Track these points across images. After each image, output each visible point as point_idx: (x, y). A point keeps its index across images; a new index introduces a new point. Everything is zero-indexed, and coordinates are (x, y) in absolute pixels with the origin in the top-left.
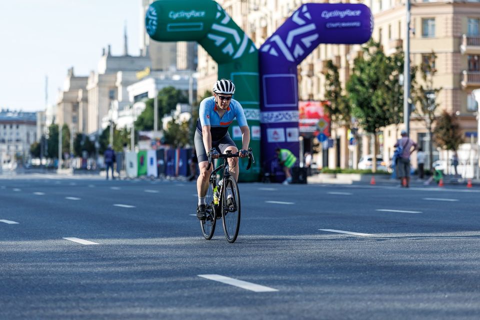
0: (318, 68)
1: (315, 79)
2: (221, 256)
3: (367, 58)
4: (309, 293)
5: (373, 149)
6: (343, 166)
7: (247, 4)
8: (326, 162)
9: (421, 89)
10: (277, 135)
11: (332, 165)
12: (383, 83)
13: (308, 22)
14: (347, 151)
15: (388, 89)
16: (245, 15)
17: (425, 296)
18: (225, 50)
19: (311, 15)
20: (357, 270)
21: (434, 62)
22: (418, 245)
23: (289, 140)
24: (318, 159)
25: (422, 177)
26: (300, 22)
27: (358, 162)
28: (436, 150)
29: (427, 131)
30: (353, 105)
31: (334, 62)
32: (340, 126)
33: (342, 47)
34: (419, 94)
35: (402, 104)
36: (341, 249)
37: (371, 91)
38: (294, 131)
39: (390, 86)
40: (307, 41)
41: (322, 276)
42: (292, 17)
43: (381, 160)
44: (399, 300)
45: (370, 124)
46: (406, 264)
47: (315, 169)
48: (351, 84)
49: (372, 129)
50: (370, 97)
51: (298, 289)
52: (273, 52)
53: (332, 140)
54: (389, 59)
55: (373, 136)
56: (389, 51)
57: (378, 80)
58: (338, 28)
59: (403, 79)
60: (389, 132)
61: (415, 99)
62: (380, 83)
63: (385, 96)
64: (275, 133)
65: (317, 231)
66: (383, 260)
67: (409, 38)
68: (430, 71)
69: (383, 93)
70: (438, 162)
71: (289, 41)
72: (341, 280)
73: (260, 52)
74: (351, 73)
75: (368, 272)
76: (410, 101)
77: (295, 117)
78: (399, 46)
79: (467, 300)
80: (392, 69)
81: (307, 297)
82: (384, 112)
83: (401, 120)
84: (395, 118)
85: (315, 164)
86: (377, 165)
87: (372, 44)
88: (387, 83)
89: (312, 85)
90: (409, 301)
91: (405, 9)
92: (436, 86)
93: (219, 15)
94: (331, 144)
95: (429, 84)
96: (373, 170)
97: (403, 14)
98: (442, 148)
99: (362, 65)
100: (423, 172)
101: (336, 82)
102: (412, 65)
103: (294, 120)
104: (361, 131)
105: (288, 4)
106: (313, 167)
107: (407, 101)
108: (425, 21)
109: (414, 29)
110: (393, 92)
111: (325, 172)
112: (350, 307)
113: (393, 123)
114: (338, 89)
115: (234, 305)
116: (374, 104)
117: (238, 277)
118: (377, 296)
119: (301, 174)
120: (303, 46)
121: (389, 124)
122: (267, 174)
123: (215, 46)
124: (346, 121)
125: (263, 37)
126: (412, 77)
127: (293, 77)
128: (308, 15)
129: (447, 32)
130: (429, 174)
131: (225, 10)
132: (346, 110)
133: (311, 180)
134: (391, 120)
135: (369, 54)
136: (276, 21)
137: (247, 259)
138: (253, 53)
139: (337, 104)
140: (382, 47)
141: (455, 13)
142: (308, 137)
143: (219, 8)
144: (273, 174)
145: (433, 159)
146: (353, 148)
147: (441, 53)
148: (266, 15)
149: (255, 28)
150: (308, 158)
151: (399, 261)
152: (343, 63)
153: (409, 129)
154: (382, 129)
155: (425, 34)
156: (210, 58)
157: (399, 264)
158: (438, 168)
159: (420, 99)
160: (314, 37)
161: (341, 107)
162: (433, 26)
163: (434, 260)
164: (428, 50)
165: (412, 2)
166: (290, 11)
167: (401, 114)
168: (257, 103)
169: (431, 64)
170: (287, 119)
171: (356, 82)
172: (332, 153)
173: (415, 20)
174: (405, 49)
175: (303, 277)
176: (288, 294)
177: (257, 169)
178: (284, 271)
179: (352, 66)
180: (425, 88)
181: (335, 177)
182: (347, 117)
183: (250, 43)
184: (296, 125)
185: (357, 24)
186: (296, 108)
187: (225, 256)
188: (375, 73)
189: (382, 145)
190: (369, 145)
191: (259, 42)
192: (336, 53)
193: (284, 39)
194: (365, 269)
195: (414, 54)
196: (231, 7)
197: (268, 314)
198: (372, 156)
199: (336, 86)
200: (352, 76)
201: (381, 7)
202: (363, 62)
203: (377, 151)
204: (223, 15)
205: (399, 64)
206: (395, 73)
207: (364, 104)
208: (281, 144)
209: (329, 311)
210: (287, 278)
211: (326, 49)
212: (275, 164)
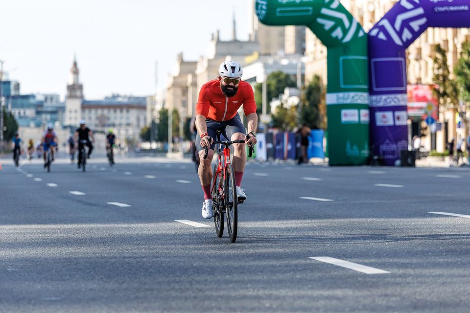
0: (426, 51)
1: (422, 63)
4: (420, 276)
8: (434, 145)
10: (385, 119)
11: (440, 148)
13: (416, 6)
14: (455, 134)
18: (334, 34)
20: (468, 252)
23: (398, 123)
24: (426, 142)
26: (409, 6)
30: (461, 89)
31: (442, 47)
32: (448, 109)
33: (450, 31)
38: (402, 114)
40: (415, 25)
41: (433, 259)
47: (423, 153)
48: (458, 67)
51: (410, 271)
52: (382, 36)
53: (440, 124)
58: (446, 12)
64: (384, 116)
65: (427, 214)
71: (398, 25)
72: (452, 263)
73: (368, 36)
74: (459, 57)
77: (403, 100)
81: (419, 279)
85: (423, 147)
89: (420, 69)
94: (439, 127)
101: (444, 65)
103: (402, 103)
106: (422, 150)
111: (433, 155)
112: (462, 289)
114: (446, 72)
115: (346, 287)
117: (349, 259)
119: (410, 158)
120: (411, 30)
122: (376, 157)
123: (324, 30)
124: (454, 104)
125: (371, 22)
127: (401, 61)
132: (454, 94)
133: (419, 163)
136: (384, 6)
138: (362, 37)
139: (445, 87)
142: (415, 120)
144: (381, 157)
146: (461, 132)
149: (363, 13)
150: (417, 142)
152: (451, 47)
156: (319, 42)
160: (423, 21)
161: (449, 90)
168: (365, 87)
170: (395, 102)
171: (464, 65)
172: (440, 136)
175: (415, 260)
176: (400, 276)
177: (365, 152)
178: (395, 254)
179: (460, 50)
181: (444, 160)
182: (455, 101)
183: (359, 27)
184: (404, 108)
186: (405, 92)
191: (367, 26)
192: (444, 37)
193: (392, 23)
197: (380, 296)
199: (444, 70)
200: (460, 60)
208: (390, 127)
209: (441, 293)
210: (398, 260)
211: (434, 32)
212: (383, 147)
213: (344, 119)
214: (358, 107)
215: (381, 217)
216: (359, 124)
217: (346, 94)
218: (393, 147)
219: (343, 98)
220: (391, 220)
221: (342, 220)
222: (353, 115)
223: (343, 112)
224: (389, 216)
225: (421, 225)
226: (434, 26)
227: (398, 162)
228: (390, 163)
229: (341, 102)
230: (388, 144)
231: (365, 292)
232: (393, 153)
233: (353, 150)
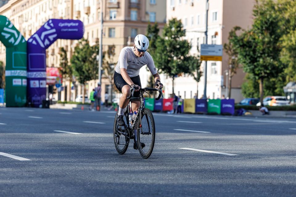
0: (57, 51)
1: (55, 57)
2: (4, 143)
3: (81, 47)
4: (47, 162)
5: (83, 92)
6: (68, 100)
7: (22, 18)
8: (59, 98)
9: (107, 63)
10: (35, 84)
11: (63, 100)
12: (89, 60)
13: (52, 28)
14: (70, 93)
15: (91, 62)
16: (20, 24)
17: (105, 164)
18: (10, 41)
19: (54, 24)
20: (71, 151)
21: (114, 50)
22: (102, 139)
23: (41, 86)
24: (56, 96)
25: (107, 106)
26: (48, 28)
27: (76, 98)
28: (114, 93)
29: (110, 84)
30: (74, 70)
31: (65, 48)
32: (67, 80)
33: (69, 41)
34: (107, 65)
35: (98, 70)
36: (64, 140)
37: (82, 63)
38: (44, 82)
39: (92, 61)
40: (51, 38)
41: (54, 154)
42: (44, 25)
43: (87, 97)
44: (91, 166)
45: (82, 80)
46: (96, 148)
47: (54, 102)
48: (73, 59)
49: (83, 82)
50: (82, 66)
51: (42, 159)
52: (34, 42)
53: (63, 87)
54: (92, 47)
55: (83, 85)
56: (92, 44)
57: (86, 58)
58: (66, 32)
59: (99, 57)
60: (91, 84)
61: (104, 68)
62: (87, 59)
63: (90, 66)
64: (34, 83)
65: (53, 131)
66: (85, 146)
67: (102, 38)
68: (112, 54)
69: (88, 65)
70: (115, 99)
71: (42, 37)
72: (63, 156)
73: (27, 43)
74: (73, 54)
75: (77, 152)
76: (102, 69)
77: (44, 75)
78: (97, 41)
79: (125, 166)
80: (93, 52)
81: (46, 163)
82: (89, 74)
83: (97, 78)
84: (94, 77)
85: (54, 99)
86: (85, 100)
87: (84, 40)
88: (91, 59)
89: (54, 59)
90: (96, 166)
91: (100, 23)
92: (115, 61)
93: (7, 23)
94: (62, 89)
95: (111, 60)
96: (83, 102)
97: (99, 26)
98: (117, 93)
99: (78, 50)
100: (108, 104)
101: (65, 58)
102: (103, 51)
103: (44, 76)
104: (77, 83)
105: (42, 19)
106: (53, 100)
107: (100, 68)
108: (110, 29)
109: (105, 33)
110: (94, 64)
111: (59, 103)
112: (67, 168)
113: (93, 79)
114: (66, 62)
115: (9, 167)
116: (84, 70)
117: (12, 153)
118: (81, 164)
119: (47, 104)
120: (49, 40)
121: (91, 79)
122: (30, 103)
123: (5, 39)
124: (70, 78)
125: (29, 35)
126: (103, 57)
127: (43, 56)
128: (52, 25)
129: (121, 35)
130: (110, 105)
131: (10, 21)
132: (70, 72)
133: (51, 107)
134: (92, 78)
135: (82, 45)
136: (36, 28)
137: (17, 145)
138: (24, 43)
139: (66, 69)
140: (89, 42)
141: (125, 26)
142: (50, 85)
143: (7, 20)
144: (33, 103)
145: (112, 97)
146: (73, 91)
147: (118, 45)
148: (31, 24)
149: (26, 31)
150: (51, 96)
151: (92, 146)
152: (69, 49)
153: (101, 82)
154: (88, 82)
155: (110, 36)
156: (3, 45)
157: (93, 148)
158: (115, 102)
159: (106, 68)
160: (55, 36)
161: (68, 70)
162: (114, 32)
163: (110, 147)
164: (111, 44)
165: (104, 19)
166: (43, 22)
167: (97, 75)
168: (25, 68)
169: (112, 51)
170: (40, 76)
171: (75, 58)
172: (63, 93)
173: (105, 29)
174: (100, 43)
175: (45, 154)
176: (37, 162)
177: (25, 101)
178: (35, 151)
179: (73, 50)
180: (109, 62)
181: (64, 105)
182: (71, 76)
183: (23, 38)
184: (45, 79)
185: (76, 30)
186: (45, 71)
187: (6, 143)
188: (85, 55)
189: (88, 90)
190: (81, 90)
191: (27, 38)
192: (66, 44)
193: (40, 36)
194: (76, 150)
195: (105, 45)
196: (13, 20)
197: (26, 172)
198: (83, 95)
199: (65, 61)
200: (74, 56)
201: (88, 22)
202: (79, 49)
203: (85, 93)
204: (9, 23)
205: (97, 50)
206: (95, 54)
207: (79, 70)
208: (37, 88)
209: (56, 170)
210: (36, 154)
211: (61, 42)
212: (34, 98)
213: (14, 84)
214: (22, 78)
215: (30, 133)
216: (22, 86)
217: (16, 71)
218: (39, 98)
219: (14, 73)
220: (35, 134)
221: (10, 134)
222: (19, 82)
223: (14, 80)
224: (34, 132)
225: (50, 137)
226: (61, 38)
227: (41, 106)
228: (37, 106)
229: (13, 75)
230: (36, 97)
231: (19, 170)
232: (39, 101)
233: (18, 99)
